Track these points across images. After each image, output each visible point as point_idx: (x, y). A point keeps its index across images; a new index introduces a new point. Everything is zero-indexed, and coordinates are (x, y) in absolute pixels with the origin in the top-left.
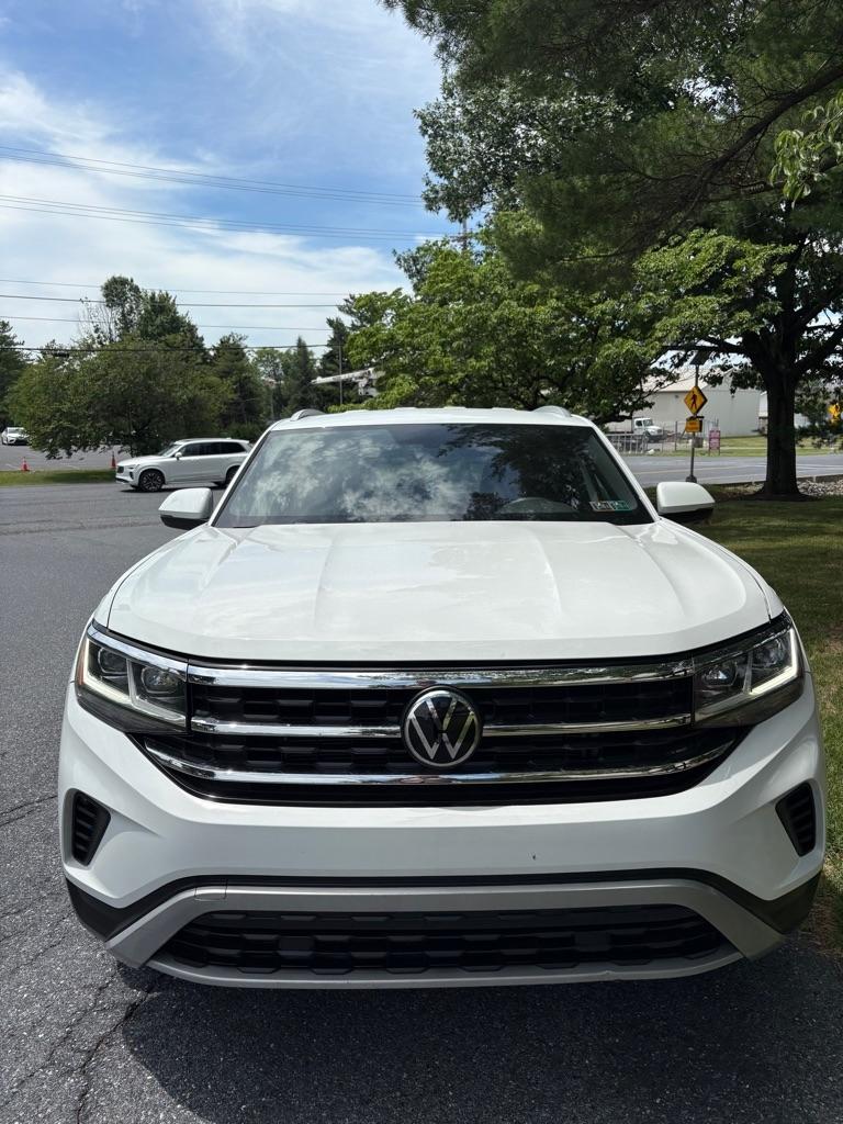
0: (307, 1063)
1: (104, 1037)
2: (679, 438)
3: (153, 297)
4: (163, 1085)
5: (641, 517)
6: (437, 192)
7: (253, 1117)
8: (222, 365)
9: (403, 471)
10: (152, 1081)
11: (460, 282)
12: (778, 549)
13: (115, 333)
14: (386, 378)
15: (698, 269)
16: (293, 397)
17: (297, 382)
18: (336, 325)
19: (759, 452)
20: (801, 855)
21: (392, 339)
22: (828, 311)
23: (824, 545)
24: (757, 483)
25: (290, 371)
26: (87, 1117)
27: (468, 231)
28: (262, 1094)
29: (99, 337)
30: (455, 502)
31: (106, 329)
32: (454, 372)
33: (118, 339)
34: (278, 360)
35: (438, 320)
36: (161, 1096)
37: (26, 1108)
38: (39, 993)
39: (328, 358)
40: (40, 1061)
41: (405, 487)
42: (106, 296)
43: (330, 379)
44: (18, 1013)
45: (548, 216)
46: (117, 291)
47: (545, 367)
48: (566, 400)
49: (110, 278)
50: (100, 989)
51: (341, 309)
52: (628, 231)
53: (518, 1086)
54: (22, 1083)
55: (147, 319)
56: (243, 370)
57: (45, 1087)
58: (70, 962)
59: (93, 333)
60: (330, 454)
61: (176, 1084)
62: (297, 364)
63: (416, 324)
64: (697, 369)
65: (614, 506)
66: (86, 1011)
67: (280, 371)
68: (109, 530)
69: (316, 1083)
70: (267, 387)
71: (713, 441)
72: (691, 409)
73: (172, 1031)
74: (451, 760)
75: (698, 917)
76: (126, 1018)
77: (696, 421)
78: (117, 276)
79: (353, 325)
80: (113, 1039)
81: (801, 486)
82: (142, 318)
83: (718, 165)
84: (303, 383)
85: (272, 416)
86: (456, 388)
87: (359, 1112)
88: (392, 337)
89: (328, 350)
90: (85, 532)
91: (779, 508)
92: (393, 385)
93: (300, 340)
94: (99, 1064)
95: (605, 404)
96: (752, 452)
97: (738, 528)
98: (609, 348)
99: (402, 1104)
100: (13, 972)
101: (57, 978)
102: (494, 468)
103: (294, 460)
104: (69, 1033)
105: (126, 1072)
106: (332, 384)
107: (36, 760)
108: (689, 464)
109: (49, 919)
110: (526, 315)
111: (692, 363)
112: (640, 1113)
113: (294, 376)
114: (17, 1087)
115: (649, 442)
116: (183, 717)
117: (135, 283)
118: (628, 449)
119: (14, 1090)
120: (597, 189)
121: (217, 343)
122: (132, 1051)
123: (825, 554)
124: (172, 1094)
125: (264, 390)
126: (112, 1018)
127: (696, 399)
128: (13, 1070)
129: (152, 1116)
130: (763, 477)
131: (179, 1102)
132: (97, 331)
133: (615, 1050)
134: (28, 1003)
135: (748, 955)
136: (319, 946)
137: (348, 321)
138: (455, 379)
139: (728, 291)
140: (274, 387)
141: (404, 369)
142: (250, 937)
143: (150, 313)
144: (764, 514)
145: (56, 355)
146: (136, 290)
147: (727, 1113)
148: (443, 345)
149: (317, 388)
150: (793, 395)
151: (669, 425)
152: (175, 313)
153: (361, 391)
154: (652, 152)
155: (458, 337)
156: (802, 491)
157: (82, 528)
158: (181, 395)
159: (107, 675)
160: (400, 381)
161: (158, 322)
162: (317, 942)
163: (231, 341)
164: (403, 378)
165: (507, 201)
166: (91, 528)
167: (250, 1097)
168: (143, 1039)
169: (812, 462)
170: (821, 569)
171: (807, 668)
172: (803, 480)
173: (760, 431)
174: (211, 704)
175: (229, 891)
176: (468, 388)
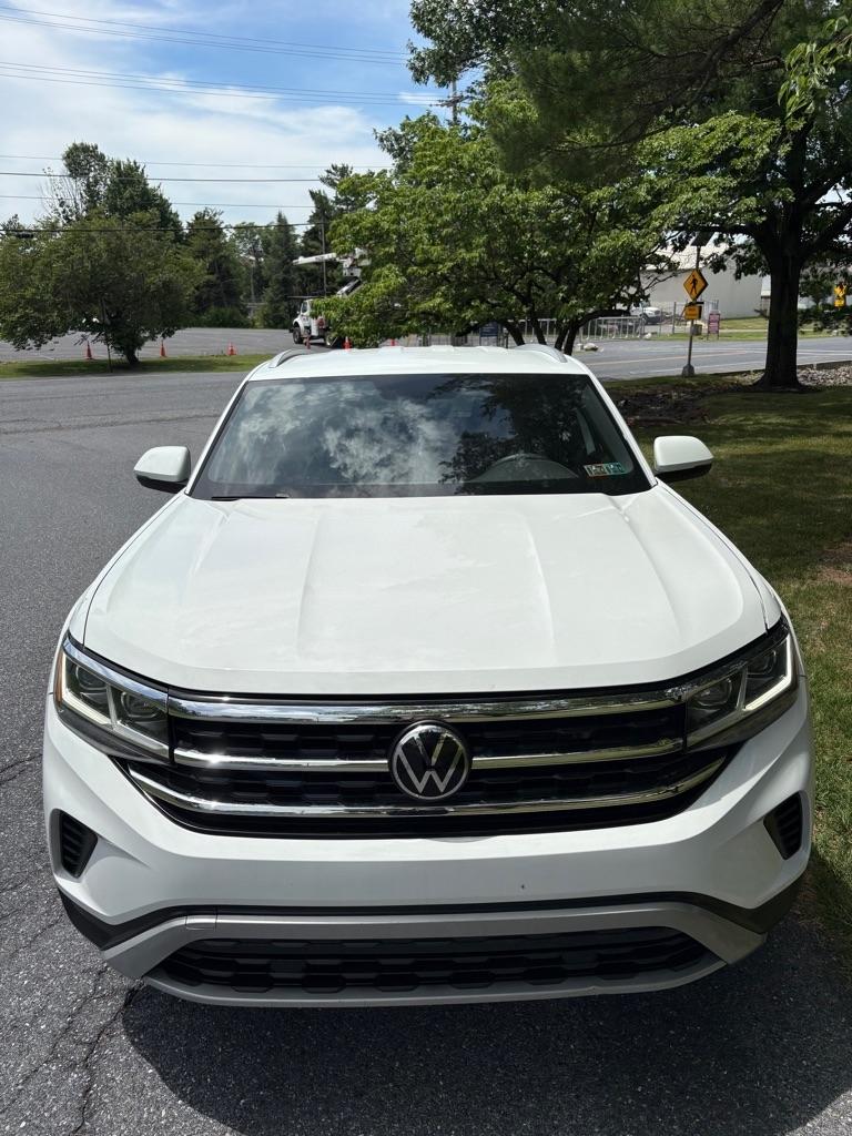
0: (303, 1052)
1: (104, 1027)
2: (677, 320)
3: (118, 168)
4: (164, 1079)
5: (637, 483)
6: (423, 59)
7: (251, 1112)
8: (197, 243)
9: (388, 410)
10: (153, 1075)
11: (449, 163)
12: (775, 454)
13: (82, 207)
14: (372, 268)
15: (706, 147)
16: (274, 277)
17: (279, 261)
18: (318, 198)
19: (758, 334)
20: (785, 859)
21: (377, 226)
22: (839, 186)
23: (820, 449)
24: (756, 372)
25: (271, 250)
26: (91, 1115)
27: (458, 94)
28: (259, 1089)
29: (64, 212)
30: (439, 444)
31: (71, 203)
32: (443, 262)
33: (84, 214)
34: (257, 237)
35: (424, 204)
36: (162, 1092)
37: (32, 1107)
38: (39, 979)
39: (312, 235)
40: (44, 1054)
41: (390, 423)
42: (68, 165)
43: (312, 259)
44: (19, 1002)
45: (544, 99)
46: (80, 160)
47: (539, 258)
48: (561, 295)
49: (71, 145)
50: (100, 973)
51: (322, 180)
52: (629, 115)
53: (506, 1075)
54: (27, 1079)
55: (115, 191)
56: (220, 247)
57: (49, 1083)
58: (68, 943)
59: (58, 207)
60: (312, 399)
61: (176, 1077)
62: (279, 241)
63: (400, 209)
64: (699, 250)
65: (608, 469)
66: (86, 999)
67: (260, 248)
68: (88, 430)
69: (311, 1074)
70: (246, 266)
71: (712, 324)
72: (691, 294)
73: (171, 1020)
74: (440, 794)
75: (683, 935)
76: (126, 1005)
77: (695, 307)
78: (78, 143)
79: (336, 197)
80: (114, 1029)
81: (800, 374)
82: (109, 190)
83: (729, 44)
84: (285, 262)
85: (253, 297)
86: (445, 278)
87: (353, 1106)
88: (377, 225)
89: (310, 227)
90: (62, 433)
91: (777, 401)
92: (379, 276)
93: (280, 216)
94: (100, 1057)
95: (602, 298)
96: (752, 334)
97: (734, 427)
98: (605, 241)
99: (395, 1096)
100: (12, 956)
101: (56, 962)
102: (484, 409)
103: (275, 403)
104: (70, 1023)
105: (127, 1065)
106: (316, 263)
107: (25, 711)
108: (687, 349)
109: (46, 895)
110: (518, 202)
111: (693, 245)
112: (621, 1103)
113: (275, 254)
114: (23, 1084)
115: (646, 324)
116: (167, 747)
117: (100, 150)
118: (624, 332)
119: (20, 1087)
120: (597, 69)
121: (191, 219)
122: (133, 1043)
123: (821, 460)
124: (173, 1089)
125: (244, 269)
126: (111, 1006)
127: (697, 283)
128: (18, 1065)
129: (154, 1113)
130: (762, 365)
131: (180, 1098)
132: (61, 205)
133: (599, 1034)
134: (29, 991)
135: (730, 962)
136: (309, 968)
137: (331, 193)
138: (443, 269)
139: (735, 173)
140: (254, 265)
141: (390, 258)
142: (241, 961)
143: (118, 186)
144: (762, 409)
145: (19, 236)
146: (101, 158)
147: (705, 1101)
148: (430, 231)
149: (300, 268)
150: (799, 276)
151: (667, 306)
152: (146, 184)
153: (346, 272)
154: (657, 26)
155: (446, 225)
156: (800, 380)
157: (60, 428)
158: (154, 280)
159: (85, 691)
160: (387, 272)
161: (127, 194)
162: (308, 965)
163: (207, 218)
164: (389, 269)
165: (500, 70)
166: (69, 428)
167: (248, 1091)
168: (143, 1029)
169: (814, 348)
170: (818, 479)
171: (802, 671)
172: (803, 367)
173: (762, 314)
174: (193, 737)
175: (219, 921)
176: (458, 279)
